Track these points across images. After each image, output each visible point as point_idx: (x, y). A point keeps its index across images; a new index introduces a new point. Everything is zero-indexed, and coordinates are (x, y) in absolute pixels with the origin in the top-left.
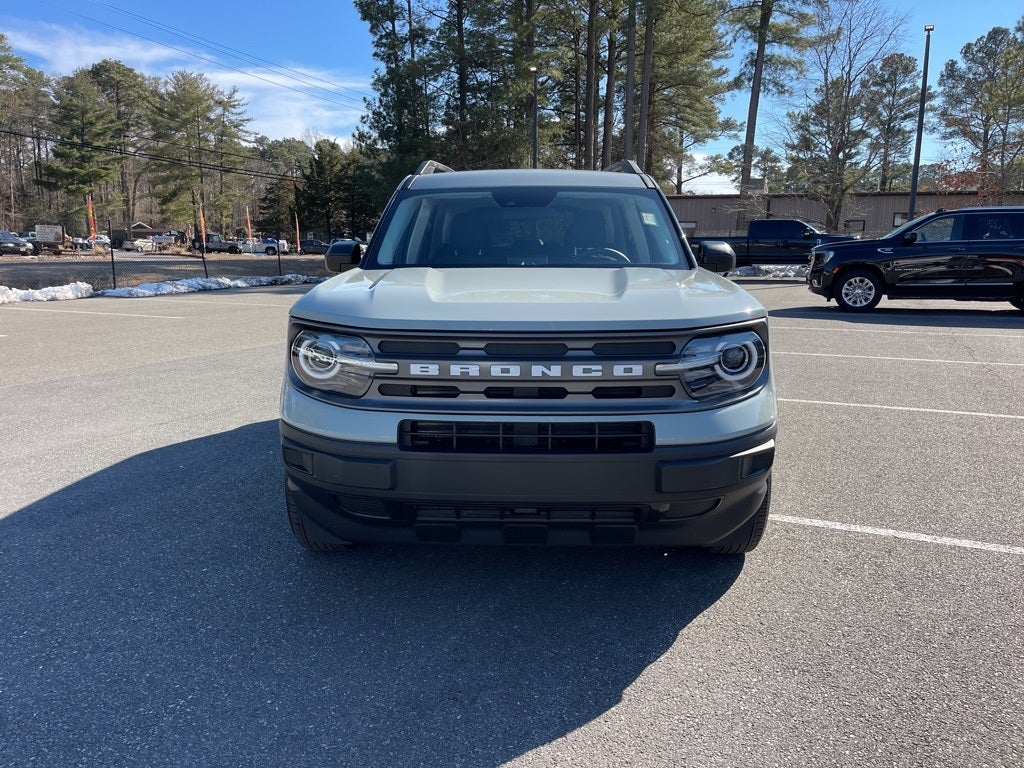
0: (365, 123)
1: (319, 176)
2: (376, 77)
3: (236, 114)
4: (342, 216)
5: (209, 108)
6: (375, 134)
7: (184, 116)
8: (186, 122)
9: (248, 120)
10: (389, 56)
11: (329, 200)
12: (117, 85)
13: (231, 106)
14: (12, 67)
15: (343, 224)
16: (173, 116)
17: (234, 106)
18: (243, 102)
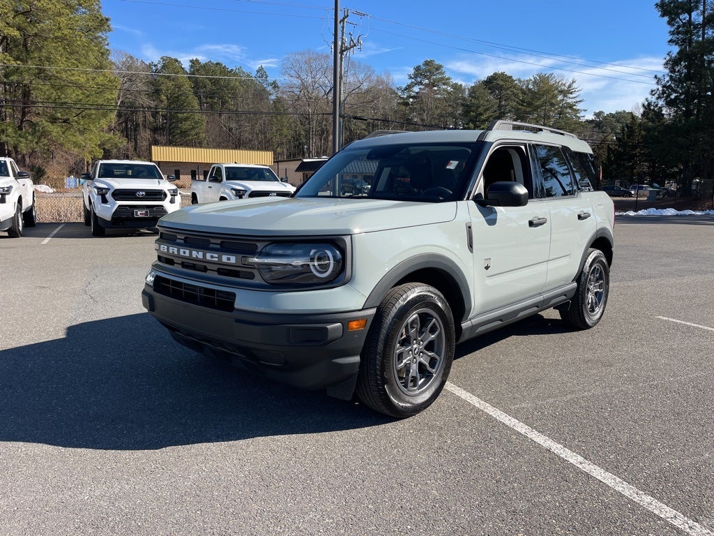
0: (654, 95)
1: (628, 137)
2: (668, 58)
3: (572, 98)
4: (645, 167)
5: (555, 97)
6: (661, 103)
7: (537, 104)
8: (538, 107)
9: (580, 101)
10: (684, 41)
11: (635, 155)
12: (501, 88)
13: (569, 93)
14: (444, 84)
15: (644, 173)
16: (529, 104)
17: (571, 93)
18: (577, 90)
